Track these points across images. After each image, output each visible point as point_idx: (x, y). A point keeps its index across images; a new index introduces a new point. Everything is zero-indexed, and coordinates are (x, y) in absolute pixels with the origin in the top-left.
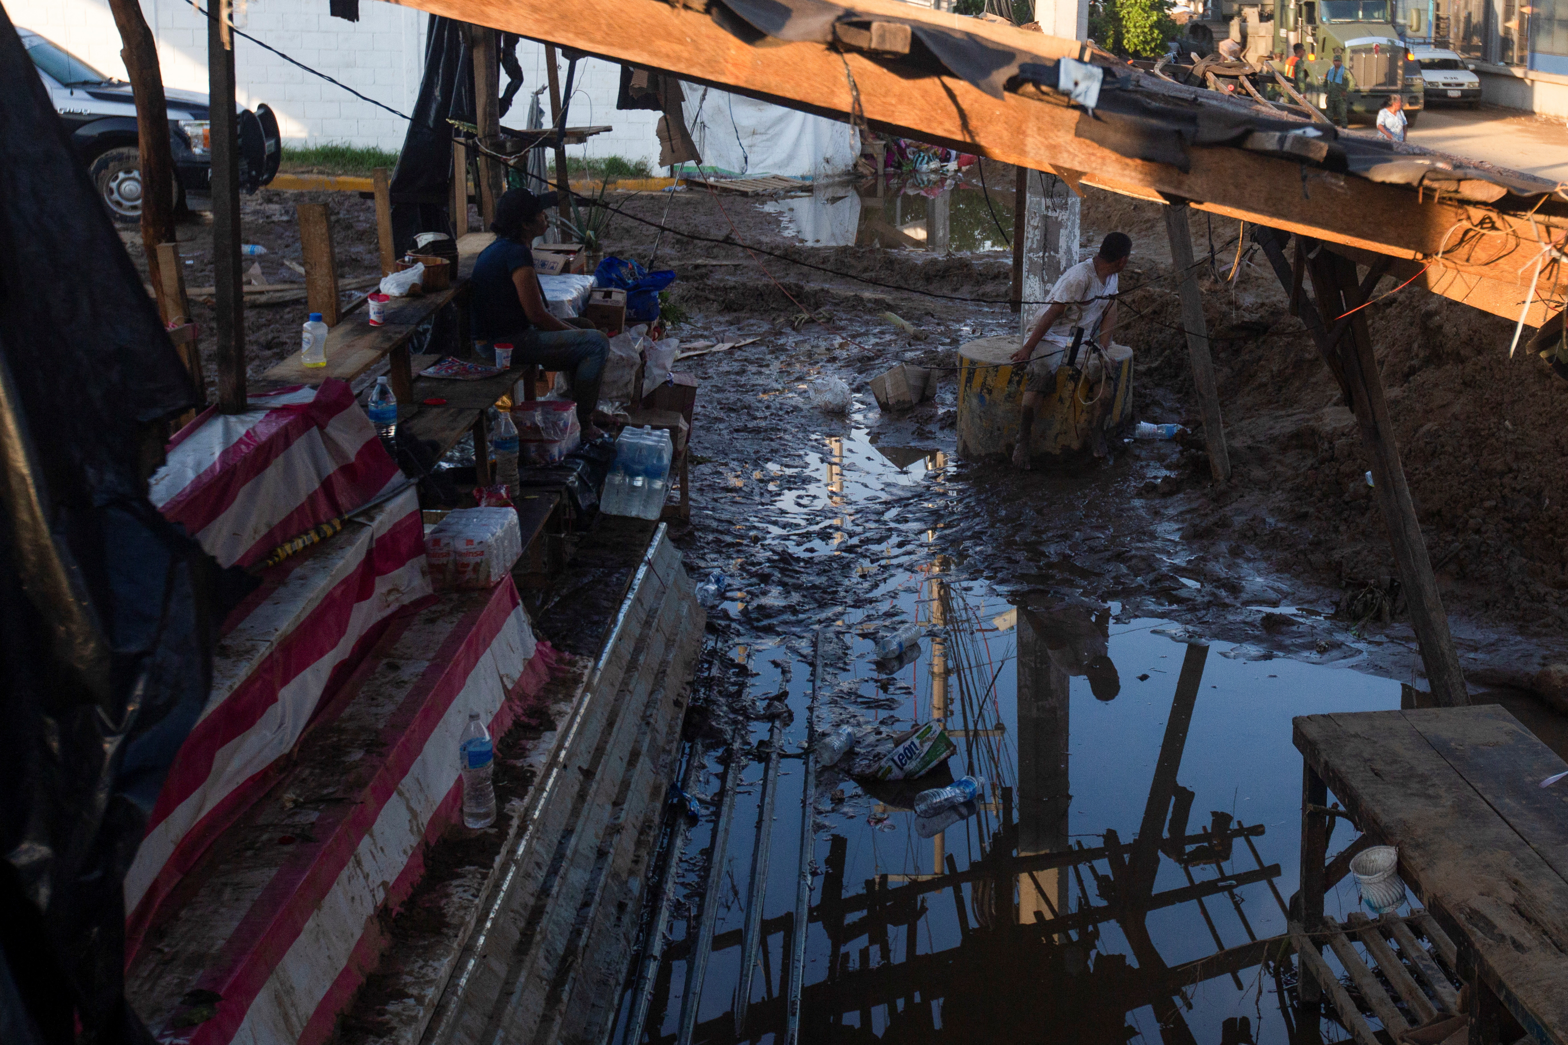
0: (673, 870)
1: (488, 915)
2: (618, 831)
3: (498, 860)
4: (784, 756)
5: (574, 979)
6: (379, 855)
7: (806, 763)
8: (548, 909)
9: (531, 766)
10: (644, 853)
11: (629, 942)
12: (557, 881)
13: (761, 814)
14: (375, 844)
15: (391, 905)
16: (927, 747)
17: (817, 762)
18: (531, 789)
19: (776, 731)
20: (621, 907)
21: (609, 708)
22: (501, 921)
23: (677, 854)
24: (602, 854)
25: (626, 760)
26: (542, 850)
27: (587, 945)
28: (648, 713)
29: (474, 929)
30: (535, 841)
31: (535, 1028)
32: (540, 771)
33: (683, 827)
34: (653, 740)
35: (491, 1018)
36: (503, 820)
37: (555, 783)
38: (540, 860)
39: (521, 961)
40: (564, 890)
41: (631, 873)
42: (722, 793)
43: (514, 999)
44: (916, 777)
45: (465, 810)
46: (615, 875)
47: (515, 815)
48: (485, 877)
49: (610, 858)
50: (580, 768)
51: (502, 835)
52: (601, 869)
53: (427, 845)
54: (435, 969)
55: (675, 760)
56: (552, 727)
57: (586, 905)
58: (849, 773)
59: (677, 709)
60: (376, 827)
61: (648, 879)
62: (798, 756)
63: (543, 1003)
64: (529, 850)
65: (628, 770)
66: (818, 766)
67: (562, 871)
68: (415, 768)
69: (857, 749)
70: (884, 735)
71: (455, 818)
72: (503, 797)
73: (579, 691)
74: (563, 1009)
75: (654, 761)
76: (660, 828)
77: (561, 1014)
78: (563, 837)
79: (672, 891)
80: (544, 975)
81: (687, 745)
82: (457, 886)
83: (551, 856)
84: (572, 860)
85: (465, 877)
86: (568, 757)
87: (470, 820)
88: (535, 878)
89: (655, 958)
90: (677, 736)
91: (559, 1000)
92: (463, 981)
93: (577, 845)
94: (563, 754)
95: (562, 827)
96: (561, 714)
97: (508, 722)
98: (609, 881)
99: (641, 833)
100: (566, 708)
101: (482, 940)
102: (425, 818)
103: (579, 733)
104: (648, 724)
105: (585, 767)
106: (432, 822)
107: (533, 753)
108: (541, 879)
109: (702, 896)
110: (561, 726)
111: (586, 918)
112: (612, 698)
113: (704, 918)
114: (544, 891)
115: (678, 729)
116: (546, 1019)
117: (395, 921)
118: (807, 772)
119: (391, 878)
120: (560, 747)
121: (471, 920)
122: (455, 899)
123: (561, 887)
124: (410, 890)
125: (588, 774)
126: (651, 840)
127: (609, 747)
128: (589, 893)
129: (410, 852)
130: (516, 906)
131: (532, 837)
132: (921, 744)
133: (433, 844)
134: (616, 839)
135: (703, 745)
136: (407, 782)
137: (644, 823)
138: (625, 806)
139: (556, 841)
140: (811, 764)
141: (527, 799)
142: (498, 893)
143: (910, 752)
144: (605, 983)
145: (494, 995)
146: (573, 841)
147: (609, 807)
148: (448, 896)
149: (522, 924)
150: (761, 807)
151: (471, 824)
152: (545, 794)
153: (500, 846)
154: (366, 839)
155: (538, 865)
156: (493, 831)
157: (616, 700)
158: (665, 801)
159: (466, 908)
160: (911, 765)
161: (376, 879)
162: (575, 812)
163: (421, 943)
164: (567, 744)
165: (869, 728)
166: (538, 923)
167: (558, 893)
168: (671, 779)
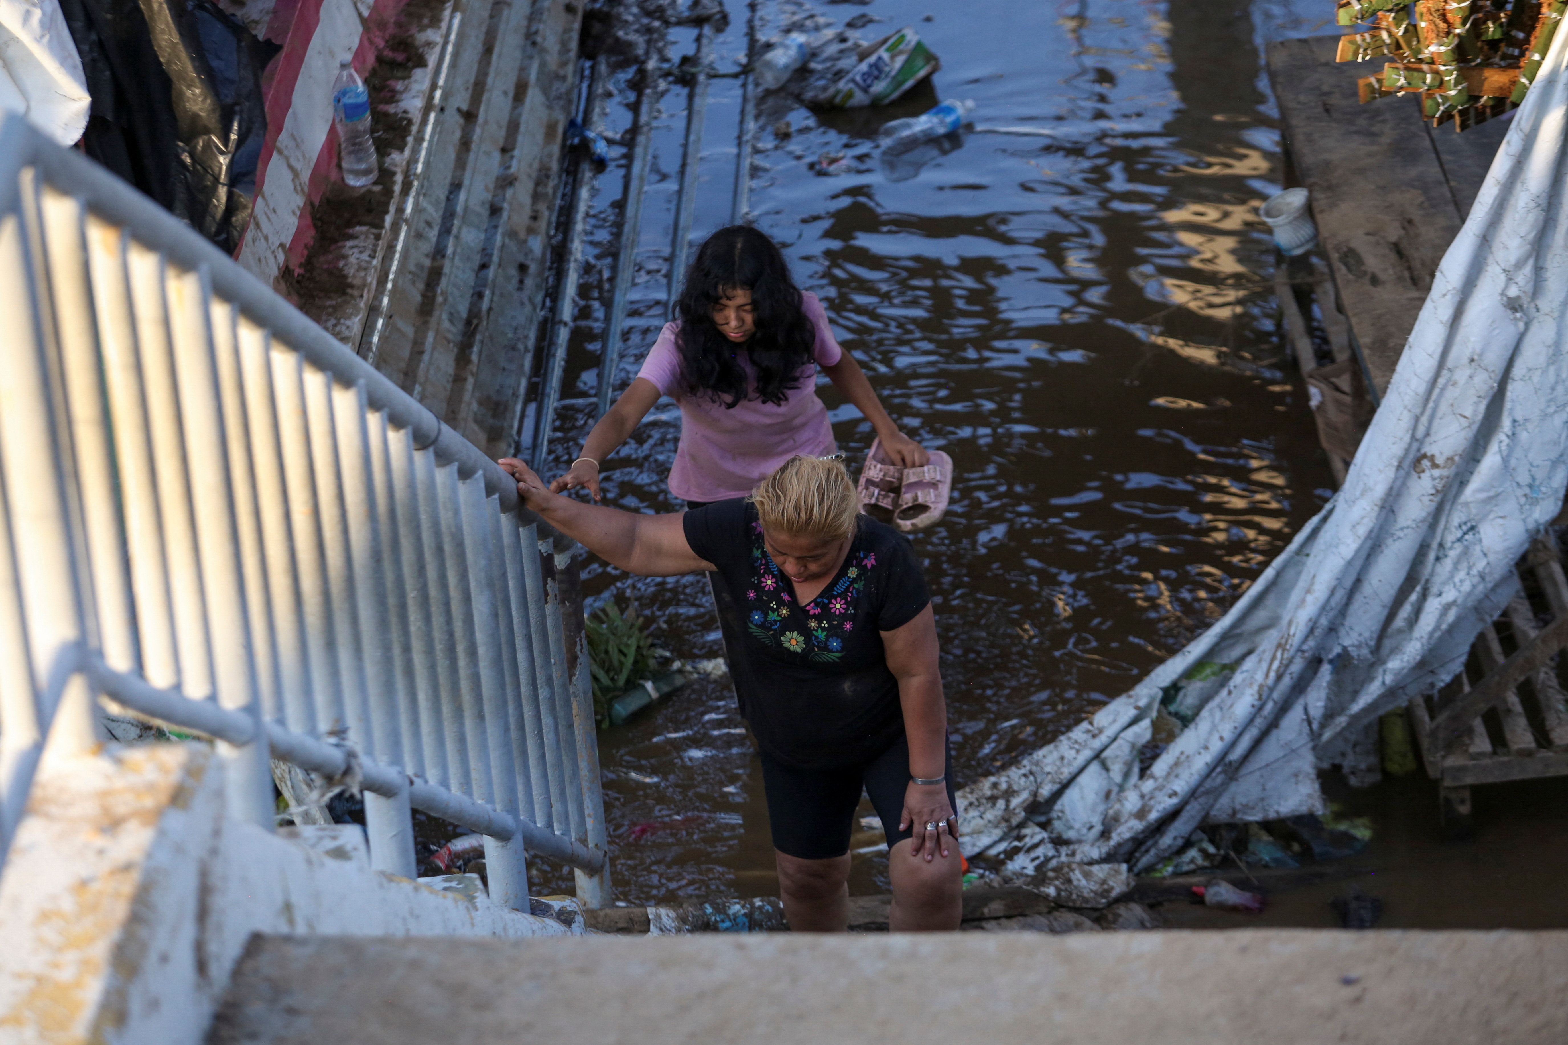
0: (579, 227)
1: (387, 277)
2: (511, 184)
3: (388, 219)
4: (714, 76)
5: (482, 342)
6: (272, 216)
7: (744, 86)
8: (446, 270)
9: (405, 112)
10: (542, 207)
11: (534, 308)
12: (451, 242)
13: (685, 156)
14: (267, 205)
15: (291, 267)
16: (899, 61)
17: (757, 85)
18: (410, 140)
19: (705, 41)
20: (523, 268)
21: (484, 29)
22: (400, 282)
23: (582, 208)
24: (495, 211)
25: (511, 94)
26: (430, 209)
27: (490, 309)
28: (533, 29)
29: (376, 290)
30: (421, 198)
31: (449, 386)
32: (416, 117)
33: (588, 175)
34: (543, 65)
35: (406, 374)
36: (385, 176)
37: (434, 129)
38: (429, 219)
39: (426, 323)
40: (459, 250)
41: (531, 231)
42: (634, 130)
43: (426, 357)
44: (887, 101)
45: (345, 165)
46: (512, 234)
47: (399, 170)
48: (378, 237)
49: (505, 215)
50: (459, 110)
51: (388, 193)
52: (496, 227)
53: (312, 205)
54: (348, 327)
55: (573, 87)
56: (421, 63)
57: (484, 266)
58: (798, 98)
59: (570, 17)
60: (266, 187)
61: (550, 238)
62: (735, 76)
63: (452, 364)
64: (417, 209)
65: (514, 108)
66: (760, 89)
67: (455, 230)
68: (288, 122)
69: (813, 65)
70: (849, 44)
71: (334, 175)
72: (383, 148)
73: (447, 13)
74: (474, 369)
75: (545, 91)
76: (560, 177)
77: (472, 374)
78: (451, 192)
79: (579, 250)
80: (450, 336)
81: (588, 64)
82: (352, 247)
83: (441, 213)
84: (463, 218)
85: (356, 238)
86: (445, 97)
87: (351, 177)
88: (428, 239)
89: (566, 324)
90: (573, 54)
91: (469, 361)
92: (375, 339)
93: (467, 201)
94: (438, 94)
95: (448, 181)
96: (429, 44)
97: (371, 59)
98: (507, 240)
99: (537, 184)
100: (434, 35)
101: (386, 301)
102: (305, 176)
103: (453, 65)
104: (534, 43)
105: (465, 107)
106: (312, 179)
107: (404, 96)
108: (434, 239)
109: (615, 256)
110: (432, 60)
111: (486, 279)
112: (486, 14)
113: (619, 280)
114: (439, 253)
115: (574, 45)
116: (458, 380)
117: (298, 282)
118: (745, 99)
119: (287, 240)
120: (434, 87)
121: (372, 279)
122: (352, 260)
123: (455, 246)
124: (306, 252)
125: (469, 116)
126: (550, 190)
127: (490, 80)
128: (485, 252)
129: (298, 213)
130: (412, 267)
131: (418, 194)
132: (893, 57)
133: (317, 203)
134: (509, 193)
135: (608, 65)
136: (283, 139)
137: (540, 170)
138: (516, 152)
139: (443, 197)
140: (750, 87)
141: (407, 152)
142: (394, 253)
143: (877, 71)
144: (514, 348)
145: (406, 353)
146: (462, 196)
147: (497, 155)
148: (345, 257)
149: (421, 286)
150: (685, 146)
151: (352, 181)
152: (425, 145)
153: (387, 204)
154: (259, 200)
155: (429, 224)
156: (377, 188)
157: (491, 17)
158: (563, 145)
159: (365, 269)
160: (879, 87)
161: (275, 241)
162: (461, 163)
163: (328, 303)
164: (441, 82)
165: (829, 33)
166: (438, 284)
167: (454, 253)
168: (568, 112)
